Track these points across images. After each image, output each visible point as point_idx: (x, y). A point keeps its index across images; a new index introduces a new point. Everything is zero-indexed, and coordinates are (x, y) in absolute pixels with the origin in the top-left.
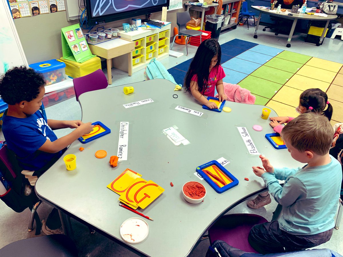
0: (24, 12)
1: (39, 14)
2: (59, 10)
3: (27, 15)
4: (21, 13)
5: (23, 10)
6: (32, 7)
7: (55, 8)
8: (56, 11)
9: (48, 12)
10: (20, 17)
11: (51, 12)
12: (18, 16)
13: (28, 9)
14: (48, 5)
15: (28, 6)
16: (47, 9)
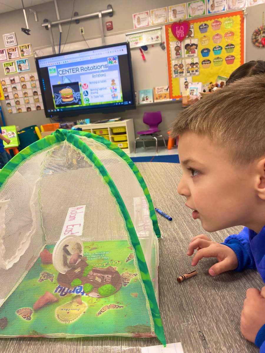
6: (27, 107)
8: (40, 110)
11: (37, 110)
12: (21, 112)
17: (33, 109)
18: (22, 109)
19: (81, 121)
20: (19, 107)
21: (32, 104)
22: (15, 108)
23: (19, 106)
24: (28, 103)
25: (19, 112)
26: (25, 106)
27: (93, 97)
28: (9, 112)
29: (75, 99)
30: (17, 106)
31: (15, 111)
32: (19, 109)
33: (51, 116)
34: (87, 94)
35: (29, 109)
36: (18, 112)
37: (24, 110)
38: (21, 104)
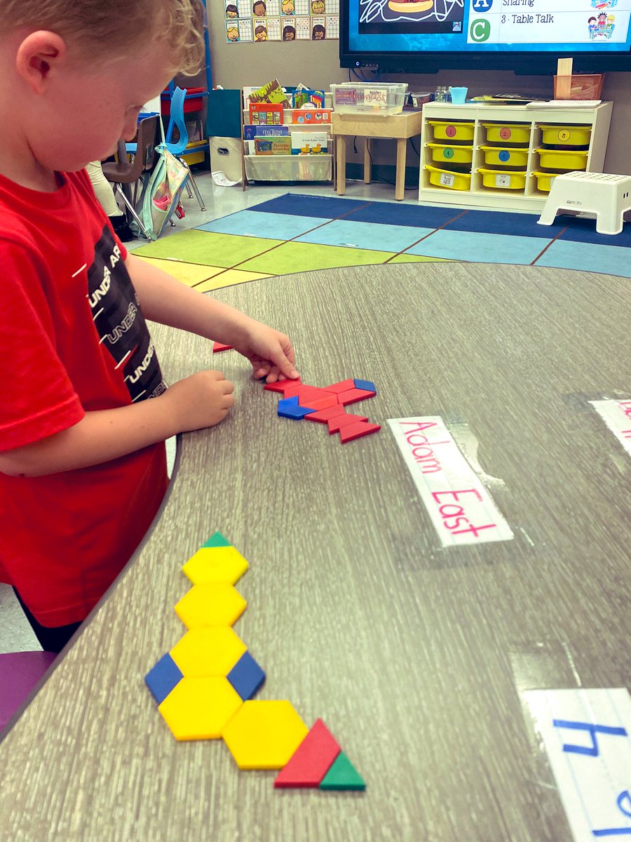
0: (272, 33)
1: (294, 38)
2: (327, 36)
3: (276, 38)
4: (269, 33)
5: (272, 29)
6: (285, 26)
7: (322, 33)
8: (323, 38)
9: (308, 38)
10: (265, 40)
11: (313, 39)
12: (264, 39)
13: (279, 29)
14: (310, 26)
15: (279, 23)
16: (308, 32)
17: (303, 33)
18: (268, 29)
19: (447, 90)
20: (262, 24)
21: (301, 16)
22: (250, 26)
23: (261, 18)
24: (291, 13)
25: (259, 40)
26: (281, 21)
27: (509, 17)
28: (231, 35)
29: (440, 9)
30: (256, 18)
31: (246, 34)
32: (261, 30)
33: (357, 64)
34: (485, 5)
35: (289, 31)
36: (256, 39)
37: (275, 34)
38: (267, 14)
